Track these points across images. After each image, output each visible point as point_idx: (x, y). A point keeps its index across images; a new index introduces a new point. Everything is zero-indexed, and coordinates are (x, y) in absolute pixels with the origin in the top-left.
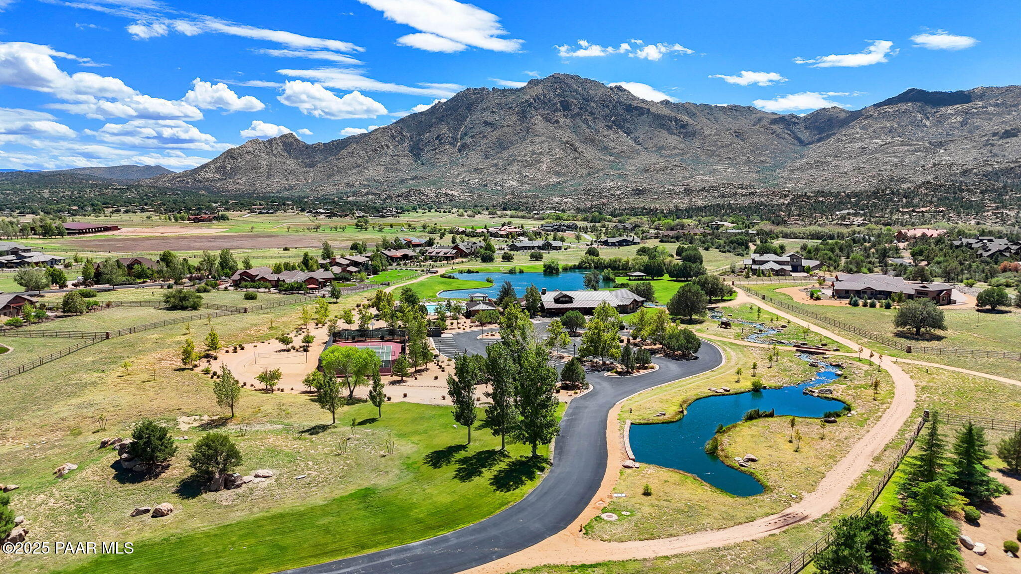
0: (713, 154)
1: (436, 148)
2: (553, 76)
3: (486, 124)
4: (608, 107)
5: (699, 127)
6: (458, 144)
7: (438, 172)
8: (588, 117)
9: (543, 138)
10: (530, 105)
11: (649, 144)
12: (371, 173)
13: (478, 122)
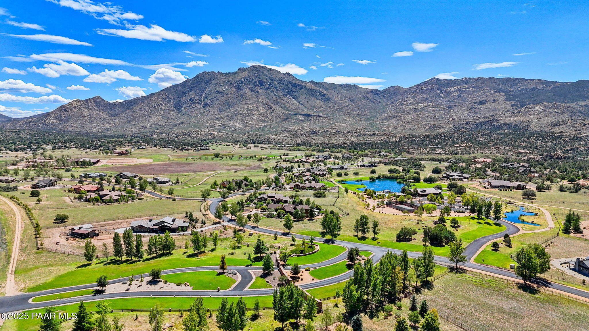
0: (340, 111)
1: (190, 106)
2: (253, 66)
3: (218, 92)
4: (283, 84)
5: (332, 96)
6: (203, 104)
7: (195, 120)
8: (274, 90)
9: (252, 101)
10: (242, 82)
11: (307, 105)
12: (153, 120)
13: (213, 91)
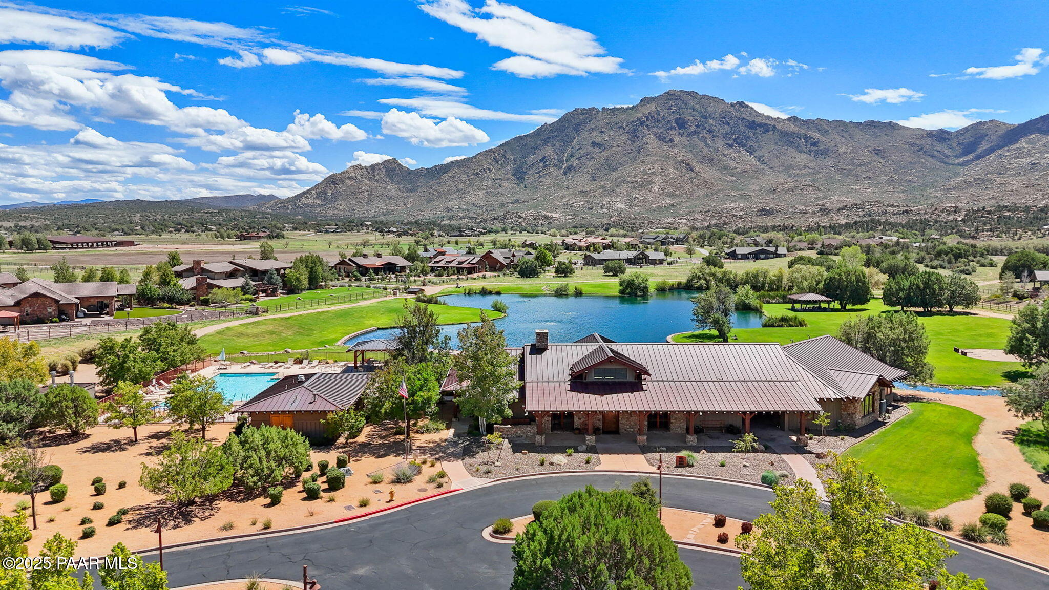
0: (849, 173)
1: (540, 171)
2: (668, 93)
3: (594, 144)
4: (728, 124)
5: (833, 144)
6: (564, 167)
7: (541, 196)
8: (706, 136)
9: (655, 158)
10: (642, 123)
11: (775, 163)
13: (585, 143)
